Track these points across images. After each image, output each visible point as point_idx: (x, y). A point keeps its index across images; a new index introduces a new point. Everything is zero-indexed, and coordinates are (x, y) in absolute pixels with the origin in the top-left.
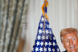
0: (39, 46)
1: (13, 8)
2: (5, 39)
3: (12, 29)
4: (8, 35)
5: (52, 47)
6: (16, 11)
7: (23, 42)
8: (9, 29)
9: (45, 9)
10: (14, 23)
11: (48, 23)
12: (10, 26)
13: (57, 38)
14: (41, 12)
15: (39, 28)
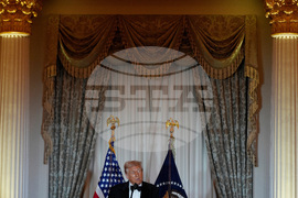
0: (106, 178)
1: (83, 143)
2: (74, 171)
3: (81, 162)
4: (77, 167)
5: (117, 178)
6: (85, 145)
7: (91, 174)
8: (78, 162)
9: (112, 143)
10: (82, 157)
11: (114, 156)
12: (79, 158)
13: (122, 169)
14: (109, 146)
15: (106, 161)
